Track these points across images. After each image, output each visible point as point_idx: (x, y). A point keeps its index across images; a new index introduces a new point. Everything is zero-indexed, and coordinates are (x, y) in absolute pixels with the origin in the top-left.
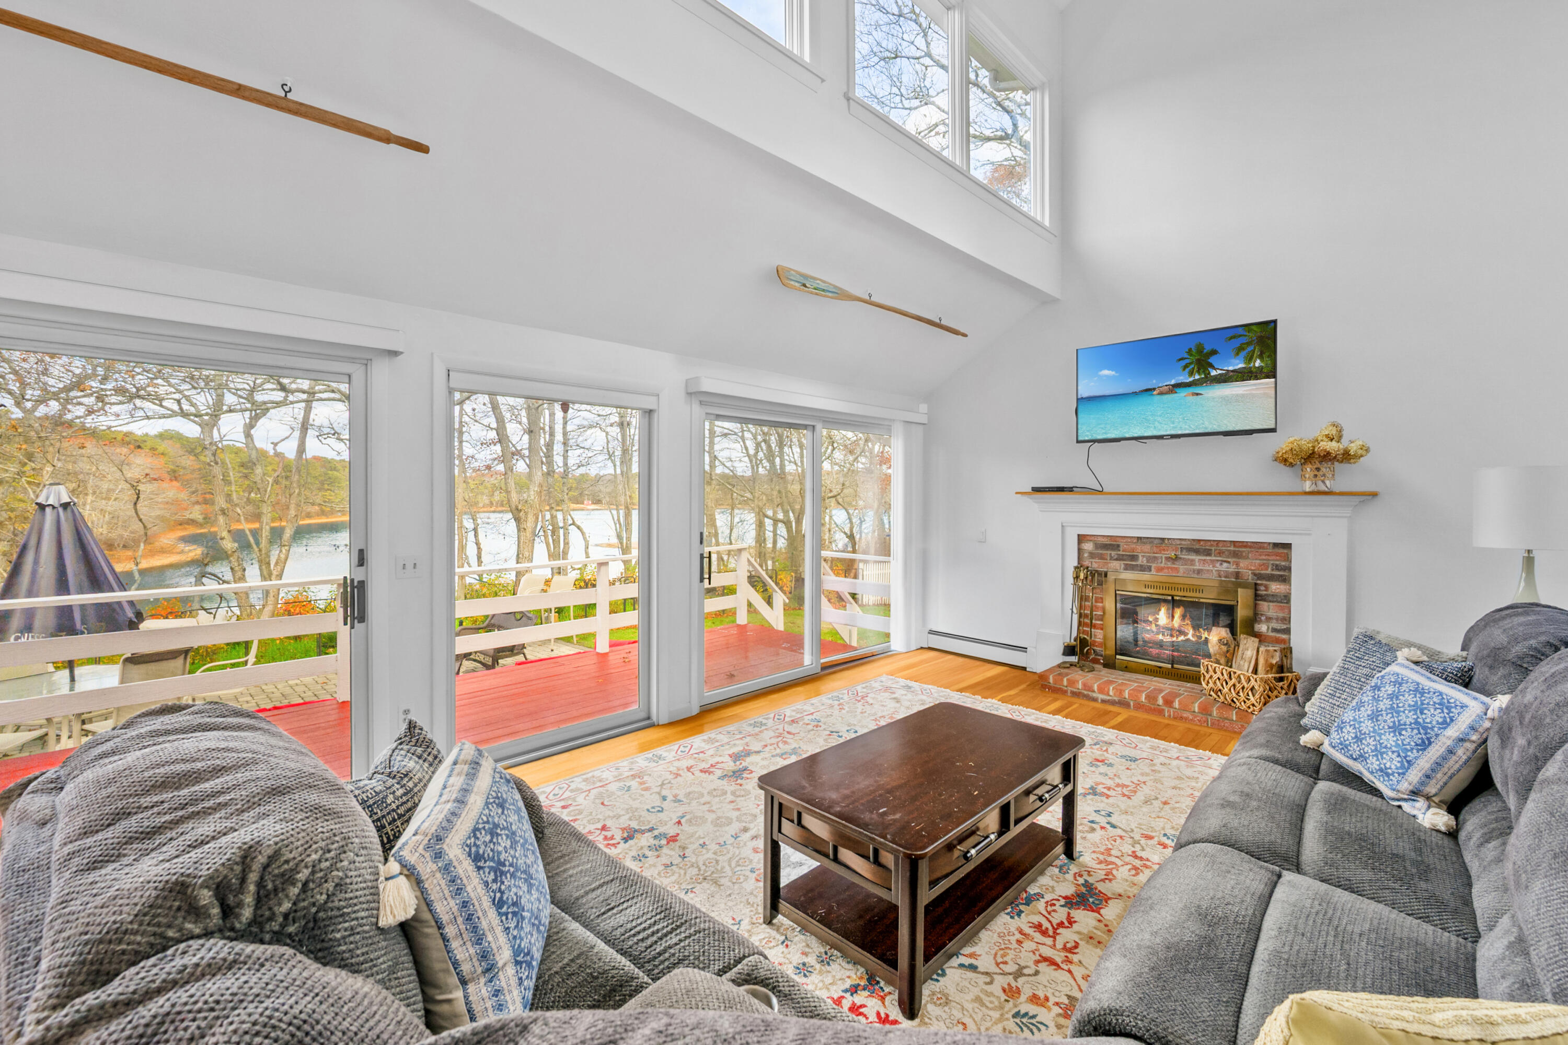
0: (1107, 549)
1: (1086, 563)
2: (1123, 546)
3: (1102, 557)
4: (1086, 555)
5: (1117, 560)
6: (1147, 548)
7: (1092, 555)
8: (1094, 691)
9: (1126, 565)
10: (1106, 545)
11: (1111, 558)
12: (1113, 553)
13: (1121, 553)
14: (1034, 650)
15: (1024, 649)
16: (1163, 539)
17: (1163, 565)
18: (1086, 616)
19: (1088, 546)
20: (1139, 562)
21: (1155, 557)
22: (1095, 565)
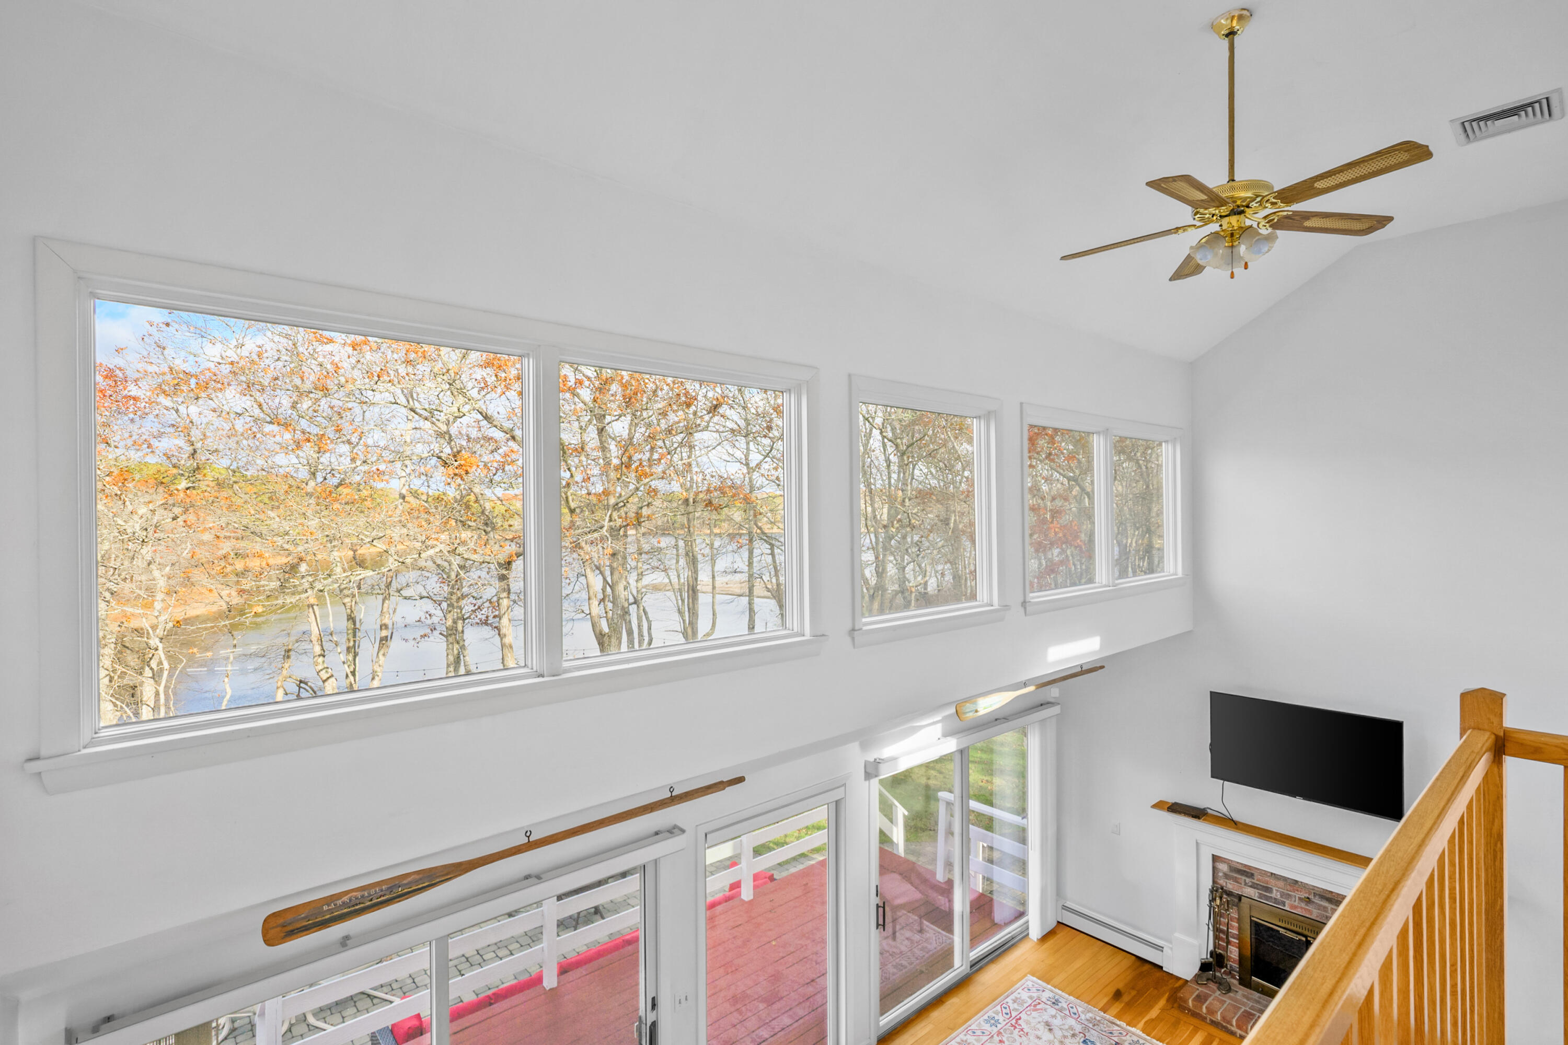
0: (1242, 874)
1: (1222, 882)
2: (1257, 876)
3: (1236, 880)
4: (1221, 874)
5: (1251, 886)
6: (1281, 884)
7: (1226, 876)
8: (1232, 1025)
9: (1260, 894)
10: (1241, 870)
11: (1246, 884)
12: (1248, 880)
13: (1255, 881)
14: (1169, 951)
15: (1160, 948)
16: (1296, 882)
17: (1296, 903)
18: (1222, 931)
19: (1223, 867)
20: (1273, 895)
21: (1290, 895)
22: (1230, 886)
